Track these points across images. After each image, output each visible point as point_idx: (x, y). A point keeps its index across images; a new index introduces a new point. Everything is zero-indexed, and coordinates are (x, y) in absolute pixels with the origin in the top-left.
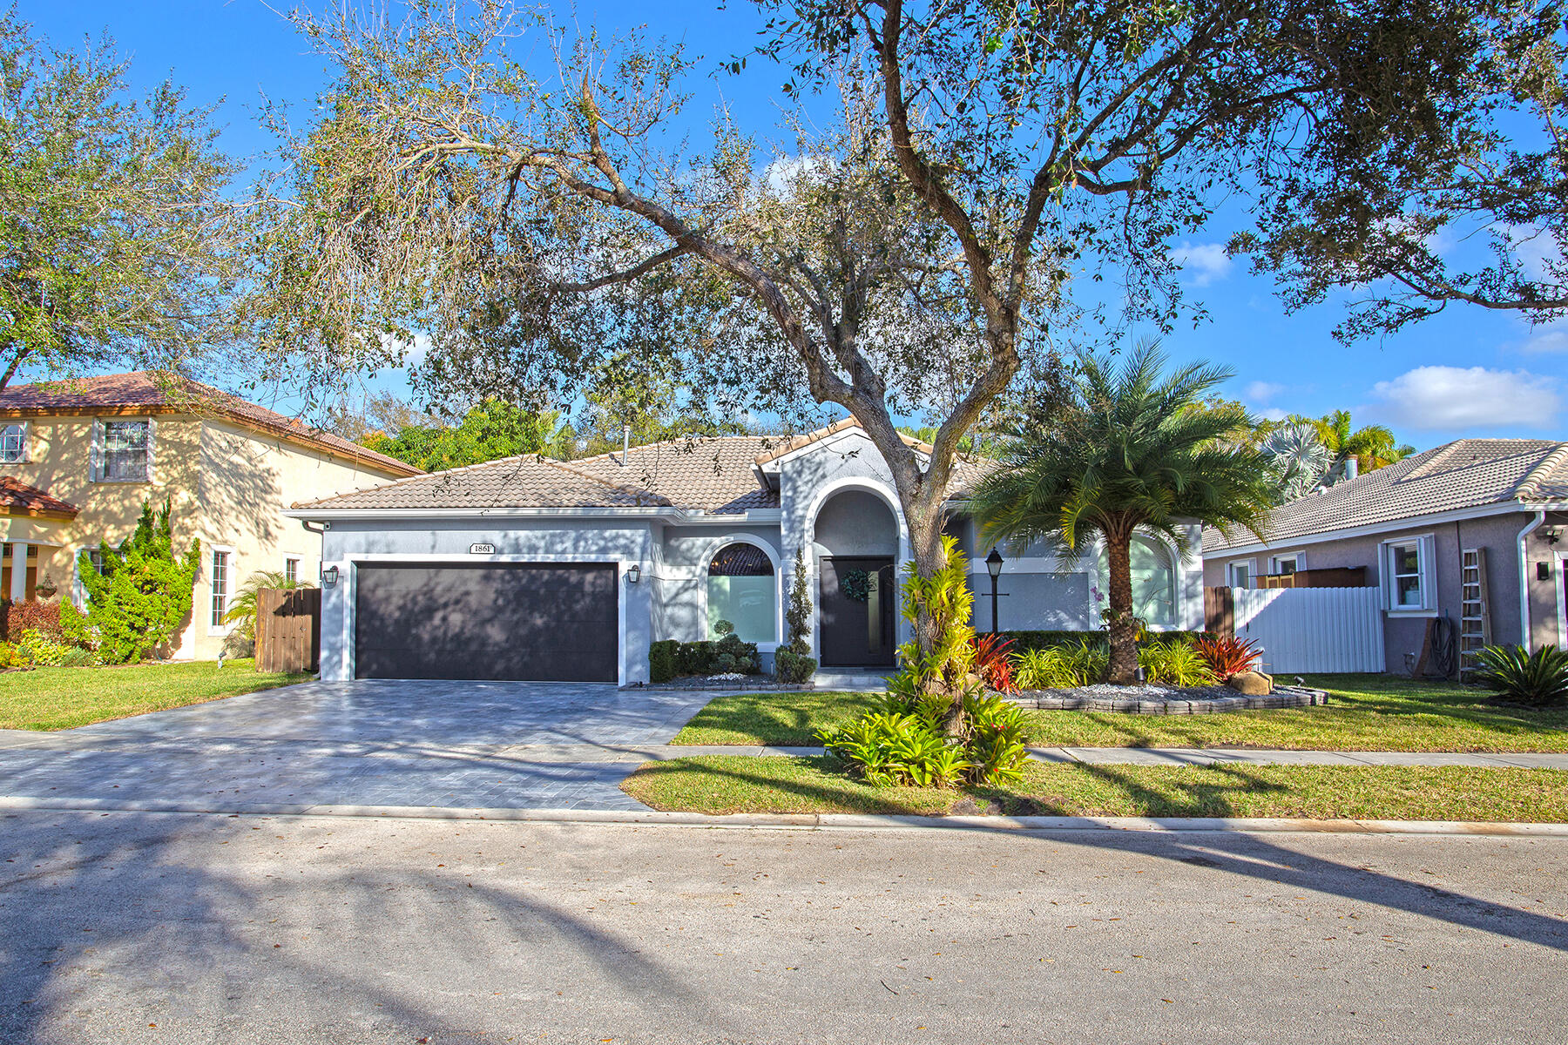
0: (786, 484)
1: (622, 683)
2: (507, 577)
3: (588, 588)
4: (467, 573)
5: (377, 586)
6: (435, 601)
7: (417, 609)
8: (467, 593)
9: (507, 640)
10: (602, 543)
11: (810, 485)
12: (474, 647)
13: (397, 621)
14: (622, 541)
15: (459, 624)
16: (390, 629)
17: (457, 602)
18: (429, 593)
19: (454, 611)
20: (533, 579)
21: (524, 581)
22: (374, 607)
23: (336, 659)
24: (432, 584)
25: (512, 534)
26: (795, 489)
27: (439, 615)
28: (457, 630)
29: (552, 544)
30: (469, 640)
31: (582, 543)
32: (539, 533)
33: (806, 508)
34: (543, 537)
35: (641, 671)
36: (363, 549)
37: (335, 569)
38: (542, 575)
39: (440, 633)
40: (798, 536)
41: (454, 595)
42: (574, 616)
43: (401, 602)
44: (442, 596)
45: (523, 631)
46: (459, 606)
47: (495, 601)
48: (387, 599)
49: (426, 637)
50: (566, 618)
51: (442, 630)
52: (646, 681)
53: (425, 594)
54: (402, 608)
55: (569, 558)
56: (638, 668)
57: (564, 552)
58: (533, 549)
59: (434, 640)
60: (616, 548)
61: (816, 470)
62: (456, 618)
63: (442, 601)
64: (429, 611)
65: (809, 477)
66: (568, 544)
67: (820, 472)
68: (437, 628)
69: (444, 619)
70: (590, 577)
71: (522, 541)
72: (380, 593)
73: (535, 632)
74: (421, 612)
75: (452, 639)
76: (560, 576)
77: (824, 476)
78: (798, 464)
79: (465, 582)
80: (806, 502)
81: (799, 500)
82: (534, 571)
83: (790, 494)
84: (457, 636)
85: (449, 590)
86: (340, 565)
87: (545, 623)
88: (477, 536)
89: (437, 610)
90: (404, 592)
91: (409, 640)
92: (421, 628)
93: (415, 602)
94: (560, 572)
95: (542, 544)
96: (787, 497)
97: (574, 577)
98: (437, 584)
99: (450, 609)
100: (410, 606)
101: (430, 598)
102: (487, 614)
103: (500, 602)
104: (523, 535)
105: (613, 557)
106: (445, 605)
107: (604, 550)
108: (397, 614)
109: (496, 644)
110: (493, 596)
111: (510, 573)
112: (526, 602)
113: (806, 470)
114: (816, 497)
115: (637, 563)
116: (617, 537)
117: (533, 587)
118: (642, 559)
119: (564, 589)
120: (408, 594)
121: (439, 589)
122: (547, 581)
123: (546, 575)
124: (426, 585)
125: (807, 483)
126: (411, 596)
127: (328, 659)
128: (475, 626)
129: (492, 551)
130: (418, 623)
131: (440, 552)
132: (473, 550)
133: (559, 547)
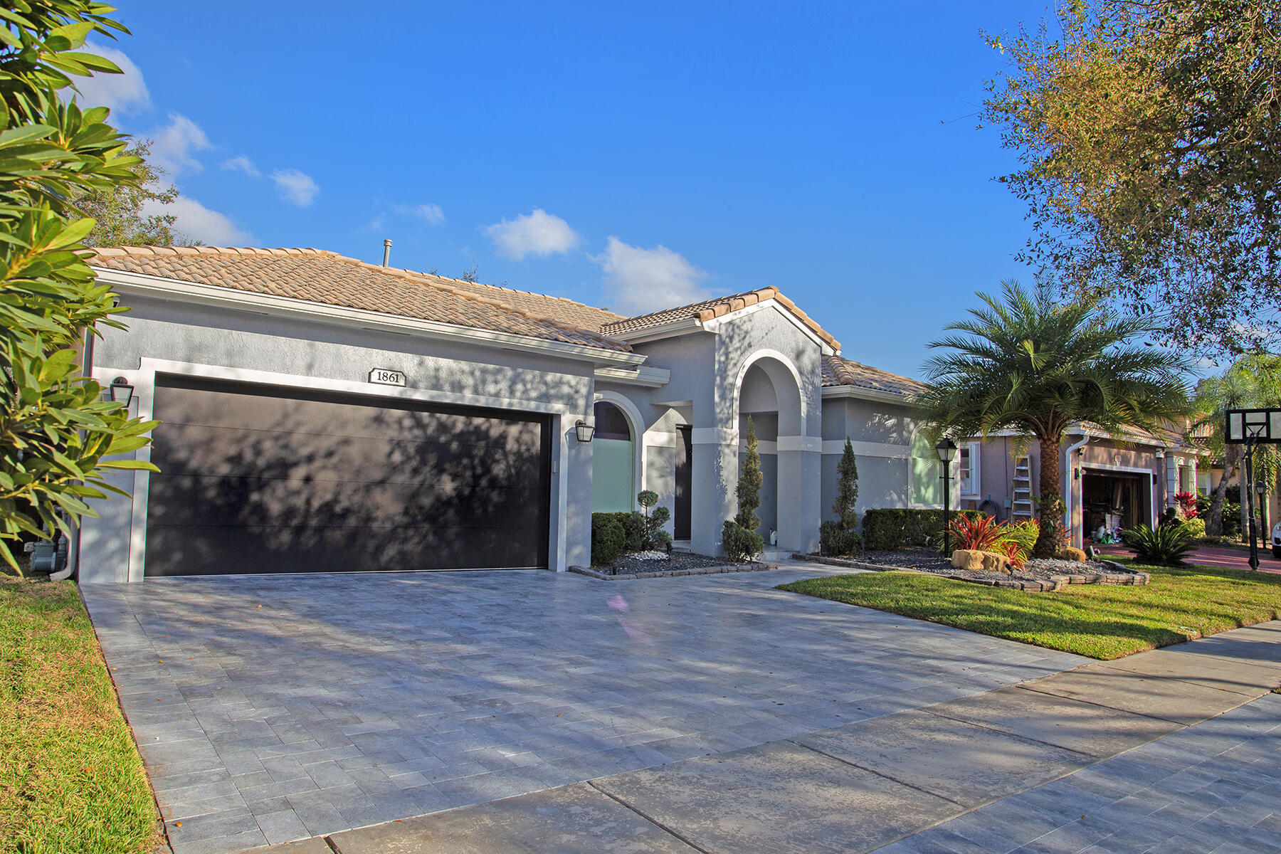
0: (720, 349)
1: (561, 568)
2: (407, 422)
3: (511, 445)
4: (347, 409)
5: (187, 421)
6: (294, 451)
7: (261, 462)
8: (346, 442)
9: (406, 512)
10: (544, 389)
11: (739, 352)
12: (352, 522)
13: (224, 483)
14: (566, 389)
15: (331, 487)
16: (211, 493)
17: (330, 454)
18: (283, 439)
19: (324, 467)
20: (442, 428)
21: (430, 431)
22: (182, 455)
23: (113, 545)
24: (289, 424)
25: (431, 361)
26: (727, 354)
27: (297, 475)
28: (328, 497)
29: (484, 382)
30: (347, 512)
31: (520, 387)
32: (465, 365)
33: (736, 376)
34: (472, 373)
35: (582, 553)
36: (180, 354)
37: (120, 382)
38: (454, 424)
39: (299, 502)
40: (728, 404)
41: (325, 443)
42: (494, 482)
43: (232, 451)
44: (305, 444)
45: (426, 501)
46: (335, 460)
47: (390, 454)
48: (208, 444)
49: (275, 508)
50: (484, 482)
51: (304, 496)
52: (586, 564)
53: (277, 439)
54: (235, 460)
55: (505, 403)
56: (577, 550)
57: (497, 395)
58: (458, 387)
59: (289, 513)
60: (559, 397)
61: (744, 338)
62: (326, 480)
63: (305, 451)
64: (283, 468)
65: (738, 345)
66: (504, 385)
67: (747, 340)
68: (297, 493)
69: (308, 479)
70: (514, 430)
71: (443, 374)
72: (195, 432)
73: (443, 503)
74: (269, 467)
75: (320, 510)
76: (477, 428)
77: (750, 345)
78: (730, 329)
79: (344, 424)
80: (735, 370)
81: (730, 367)
82: (444, 417)
83: (723, 359)
84: (327, 507)
85: (318, 434)
86: (131, 376)
87: (455, 489)
88: (380, 357)
89: (295, 464)
90: (240, 433)
91: (246, 511)
92: (268, 492)
93: (258, 452)
94: (478, 421)
95: (470, 381)
96: (720, 362)
97: (496, 427)
98: (299, 424)
99: (317, 464)
100: (248, 456)
101: (286, 447)
102: (377, 475)
103: (397, 457)
104: (446, 364)
105: (557, 407)
106: (310, 459)
107: (545, 398)
108: (224, 469)
109: (389, 518)
110: (386, 448)
111: (413, 417)
112: (432, 459)
113: (736, 337)
114: (743, 365)
115: (581, 417)
116: (559, 383)
117: (443, 439)
118: (586, 414)
119: (483, 443)
120: (245, 437)
121: (296, 438)
122: (462, 433)
123: (460, 422)
124: (279, 424)
125: (736, 350)
126: (252, 439)
127: (97, 546)
128: (356, 491)
129: (402, 382)
130: (261, 486)
131: (320, 375)
132: (375, 377)
133: (492, 388)
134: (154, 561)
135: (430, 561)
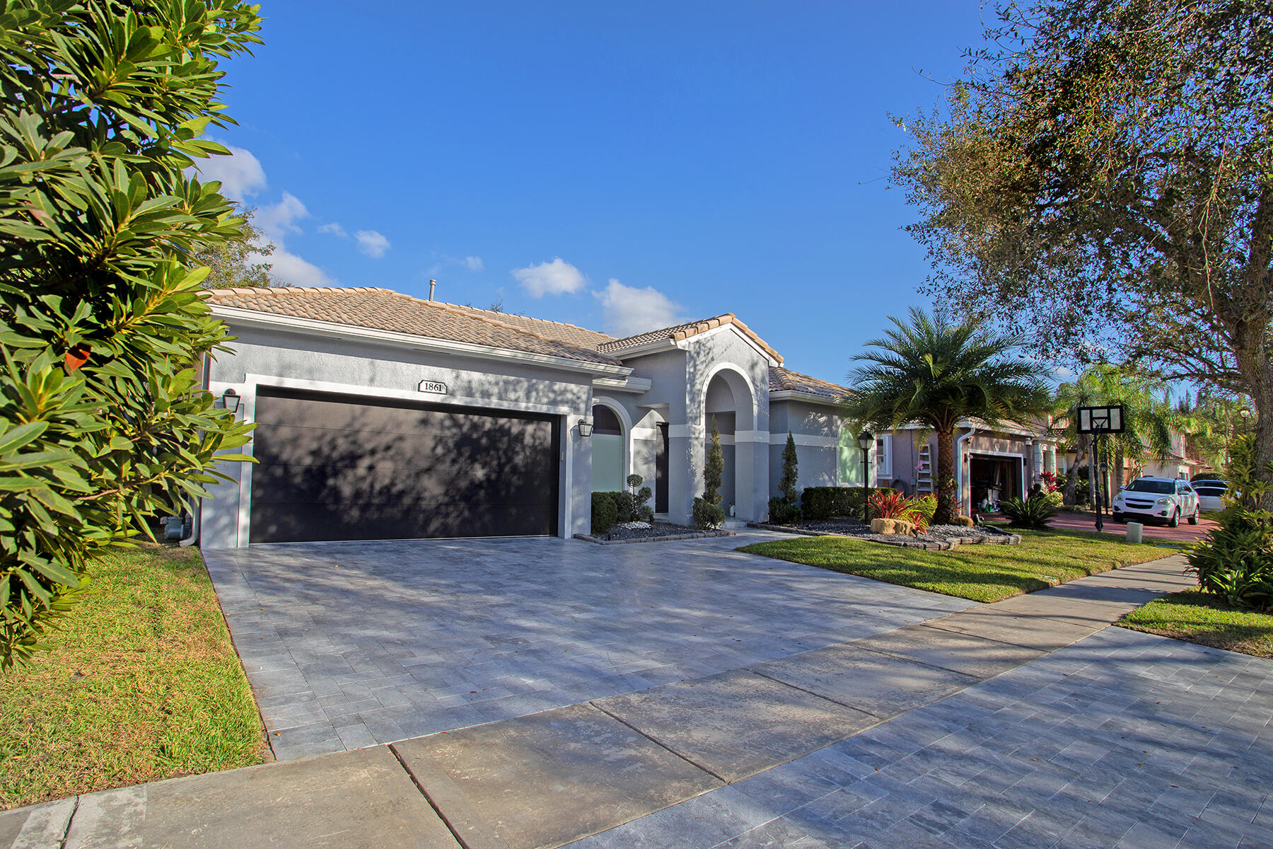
0: (690, 362)
1: (568, 535)
2: (447, 423)
3: (528, 440)
4: (401, 412)
5: (279, 423)
6: (360, 446)
7: (335, 455)
8: (401, 438)
9: (446, 494)
10: (552, 396)
11: (704, 365)
12: (407, 501)
13: (308, 471)
14: (569, 396)
15: (389, 473)
16: (298, 480)
17: (388, 448)
18: (352, 434)
19: (384, 459)
20: (475, 427)
21: (465, 429)
22: (274, 450)
23: (224, 520)
24: (357, 425)
25: (465, 375)
26: (695, 366)
27: (365, 462)
28: (387, 481)
29: (506, 391)
30: (402, 493)
31: (534, 394)
32: (491, 377)
33: (702, 384)
34: (497, 383)
35: (584, 523)
36: (275, 371)
37: (230, 393)
38: (484, 423)
39: (365, 486)
40: (696, 406)
41: (385, 440)
42: (515, 469)
43: (314, 446)
44: (369, 441)
45: (463, 484)
46: (392, 452)
47: (434, 449)
48: (295, 441)
49: (347, 491)
50: (507, 469)
51: (368, 480)
52: (587, 532)
53: (347, 436)
54: (315, 453)
55: (522, 406)
56: (580, 522)
57: (517, 400)
58: (486, 394)
59: (358, 494)
60: (564, 402)
61: (708, 353)
62: (385, 468)
63: (369, 446)
64: (352, 459)
65: (704, 359)
66: (521, 394)
67: (710, 355)
68: (363, 479)
69: (371, 468)
70: (530, 428)
71: (474, 385)
72: (285, 432)
73: (475, 486)
74: (342, 458)
75: (380, 493)
76: (502, 426)
77: (713, 359)
78: (697, 347)
79: (399, 425)
80: (702, 379)
81: (697, 376)
82: (476, 418)
83: (692, 370)
84: (386, 490)
85: (379, 433)
86: (238, 389)
87: (485, 475)
88: (427, 372)
89: (361, 457)
90: (319, 433)
91: (324, 493)
92: (341, 477)
93: (334, 448)
94: (502, 421)
95: (495, 390)
96: (690, 373)
97: (515, 426)
98: (364, 425)
99: (378, 456)
100: (326, 450)
101: (354, 442)
102: (424, 464)
103: (440, 450)
104: (476, 376)
105: (563, 409)
106: (373, 452)
107: (554, 403)
108: (308, 461)
109: (433, 497)
110: (431, 443)
111: (452, 418)
112: (467, 452)
113: (702, 352)
114: (708, 375)
115: (582, 417)
116: (565, 391)
117: (475, 436)
118: (585, 415)
119: (505, 439)
120: (323, 436)
121: (364, 435)
122: (490, 431)
123: (488, 423)
124: (349, 425)
125: (702, 362)
126: (328, 438)
127: (213, 521)
128: (409, 477)
130: (336, 474)
131: (381, 386)
132: (423, 387)
133: (512, 396)
134: (257, 532)
135: (467, 530)
